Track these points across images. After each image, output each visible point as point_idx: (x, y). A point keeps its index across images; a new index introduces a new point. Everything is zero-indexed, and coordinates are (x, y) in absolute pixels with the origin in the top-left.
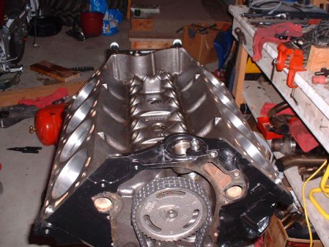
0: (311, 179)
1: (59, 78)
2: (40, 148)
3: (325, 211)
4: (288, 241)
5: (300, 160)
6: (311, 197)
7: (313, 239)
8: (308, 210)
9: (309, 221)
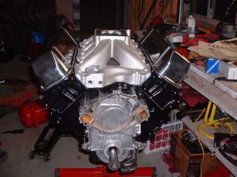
0: (198, 121)
1: (23, 87)
2: (24, 130)
3: (208, 134)
4: (191, 156)
5: (189, 112)
6: (200, 129)
7: (205, 153)
8: (199, 137)
9: (201, 142)
